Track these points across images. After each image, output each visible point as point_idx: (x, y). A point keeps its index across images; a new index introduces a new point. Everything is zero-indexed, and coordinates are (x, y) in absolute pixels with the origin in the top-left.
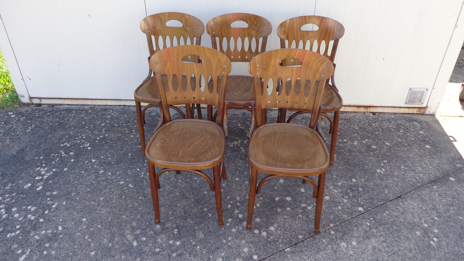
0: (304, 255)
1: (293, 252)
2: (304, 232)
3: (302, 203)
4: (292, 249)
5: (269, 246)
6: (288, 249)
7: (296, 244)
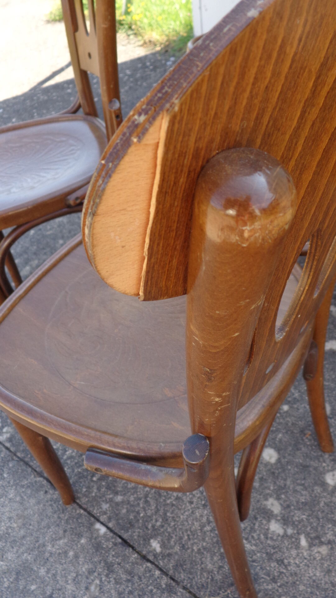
0: (101, 581)
1: (98, 547)
2: (177, 548)
3: (278, 498)
4: (108, 540)
5: (95, 479)
6: (103, 530)
7: (125, 542)
